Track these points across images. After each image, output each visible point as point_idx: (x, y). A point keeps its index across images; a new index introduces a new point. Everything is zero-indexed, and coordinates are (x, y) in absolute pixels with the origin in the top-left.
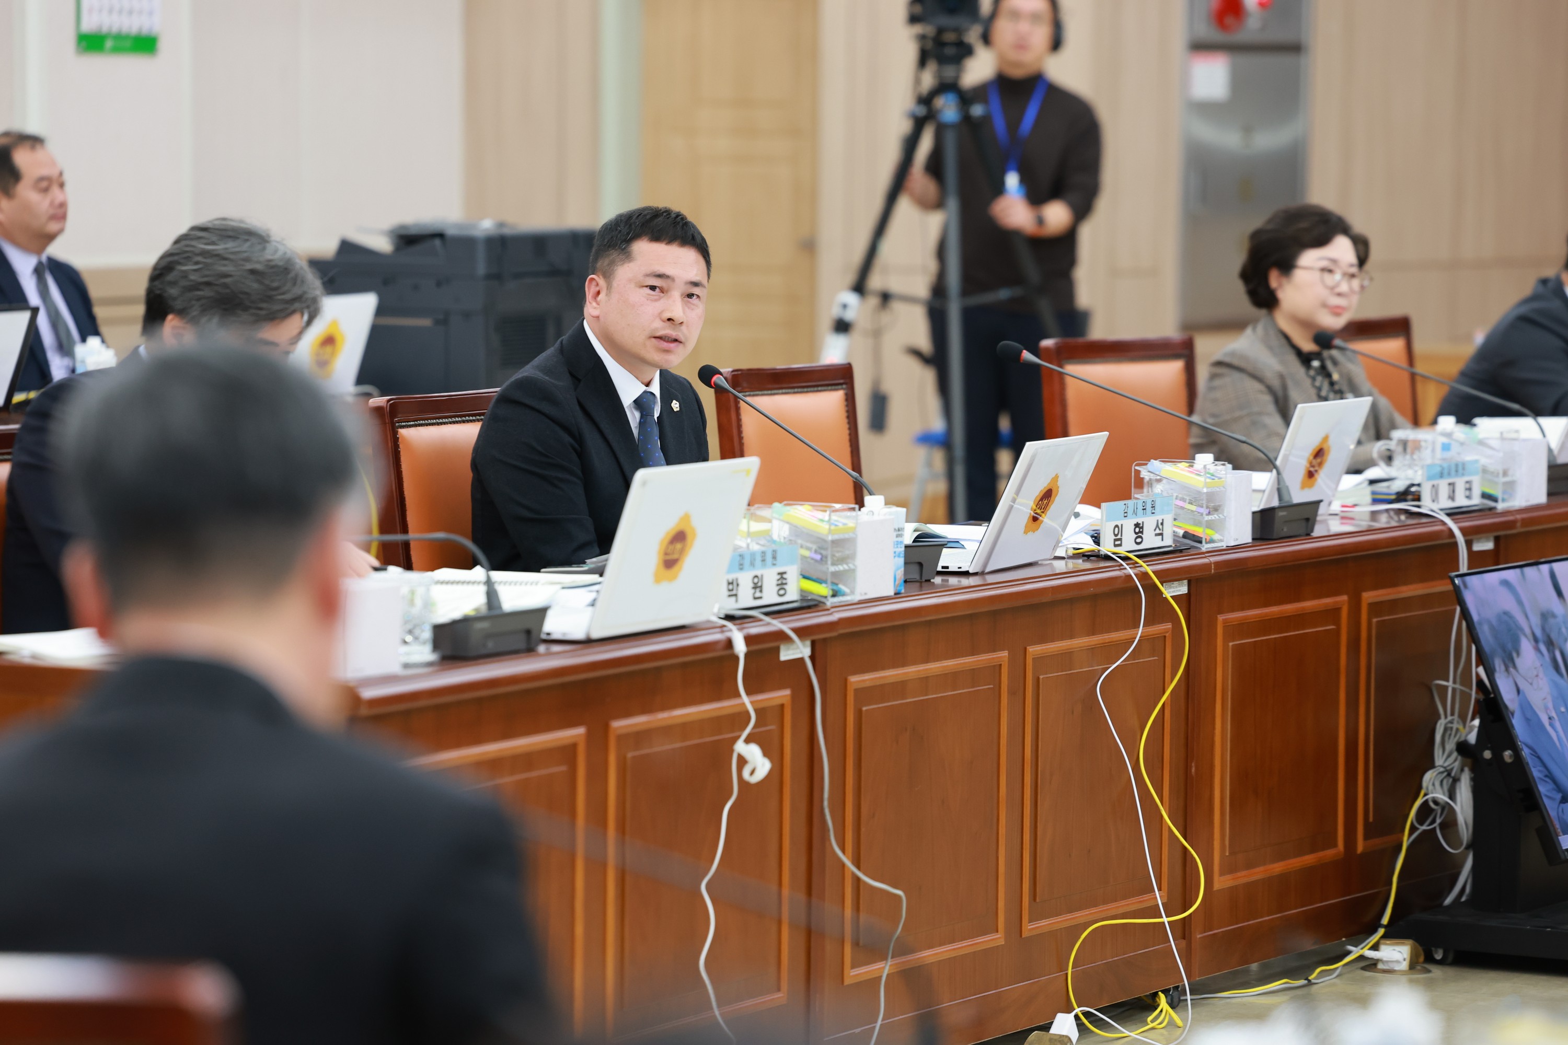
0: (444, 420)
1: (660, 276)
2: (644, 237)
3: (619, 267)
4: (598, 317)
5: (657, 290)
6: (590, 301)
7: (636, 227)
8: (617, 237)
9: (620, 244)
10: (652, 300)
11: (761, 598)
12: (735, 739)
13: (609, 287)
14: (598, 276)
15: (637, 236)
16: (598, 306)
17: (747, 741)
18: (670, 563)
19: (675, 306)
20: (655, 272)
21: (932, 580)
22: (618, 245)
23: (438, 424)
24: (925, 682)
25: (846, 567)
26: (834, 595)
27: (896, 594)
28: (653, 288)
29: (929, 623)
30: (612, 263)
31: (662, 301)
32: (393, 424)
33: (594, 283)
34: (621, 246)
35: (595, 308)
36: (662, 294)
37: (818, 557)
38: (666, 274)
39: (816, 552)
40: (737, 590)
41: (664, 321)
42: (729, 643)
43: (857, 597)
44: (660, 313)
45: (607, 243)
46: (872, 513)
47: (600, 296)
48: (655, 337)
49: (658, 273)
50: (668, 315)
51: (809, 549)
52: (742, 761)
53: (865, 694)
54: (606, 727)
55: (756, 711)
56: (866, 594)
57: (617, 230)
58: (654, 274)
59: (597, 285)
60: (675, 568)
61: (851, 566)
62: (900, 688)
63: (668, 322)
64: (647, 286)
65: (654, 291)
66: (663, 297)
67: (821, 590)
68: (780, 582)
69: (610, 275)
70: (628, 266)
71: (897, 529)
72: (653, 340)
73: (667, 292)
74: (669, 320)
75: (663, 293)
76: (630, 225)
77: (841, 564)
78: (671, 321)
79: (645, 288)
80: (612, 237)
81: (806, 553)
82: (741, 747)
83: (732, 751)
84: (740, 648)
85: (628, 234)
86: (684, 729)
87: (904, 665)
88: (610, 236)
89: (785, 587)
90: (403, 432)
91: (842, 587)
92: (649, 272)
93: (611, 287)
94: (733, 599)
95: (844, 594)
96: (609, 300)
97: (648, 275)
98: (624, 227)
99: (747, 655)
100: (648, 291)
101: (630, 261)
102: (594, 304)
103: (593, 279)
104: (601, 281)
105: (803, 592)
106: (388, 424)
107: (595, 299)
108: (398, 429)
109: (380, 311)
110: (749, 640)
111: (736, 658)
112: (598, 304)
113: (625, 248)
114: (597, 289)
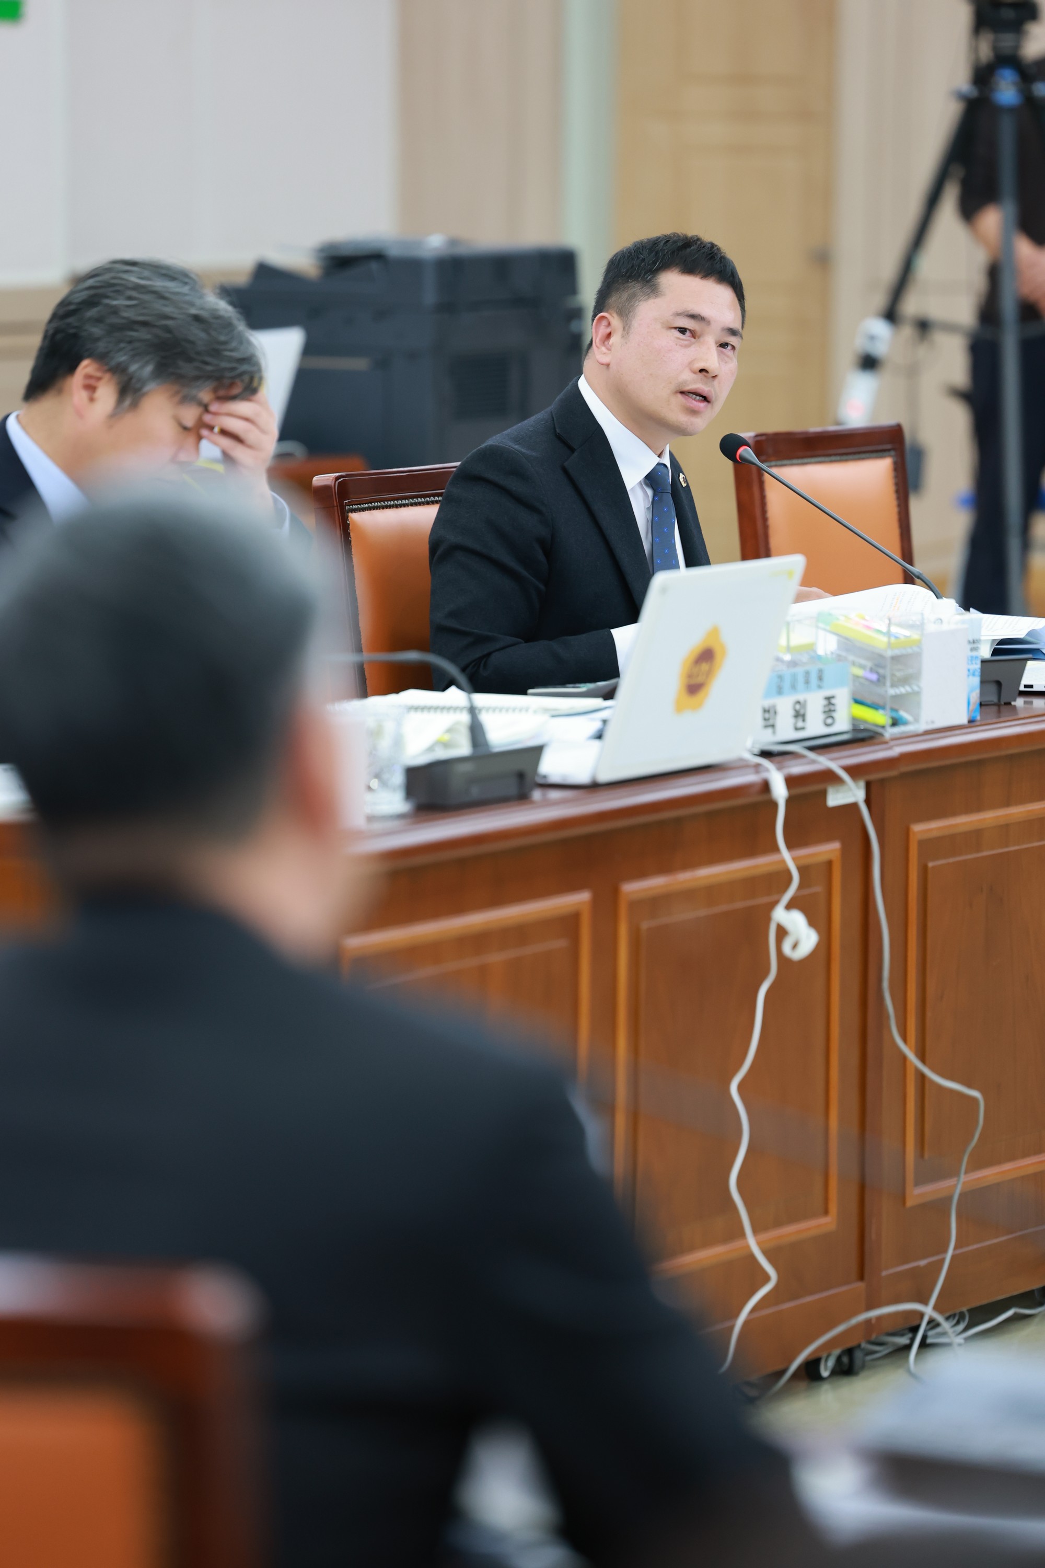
0: (404, 502)
1: (693, 317)
2: (674, 269)
3: (641, 303)
4: (608, 365)
5: (688, 333)
6: (598, 345)
7: (664, 255)
8: (639, 266)
9: (645, 275)
10: (681, 346)
11: (803, 728)
12: (775, 904)
13: (627, 328)
14: (610, 314)
15: (665, 266)
16: (610, 352)
17: (789, 907)
18: (694, 688)
19: (710, 357)
20: (688, 311)
21: (1013, 703)
22: (642, 275)
23: (397, 506)
24: (1005, 831)
25: (908, 689)
26: (895, 723)
27: (971, 721)
28: (683, 330)
29: (1011, 757)
30: (633, 297)
31: (692, 348)
32: (342, 507)
33: (604, 323)
34: (646, 277)
35: (605, 354)
36: (693, 340)
37: (874, 677)
38: (702, 315)
39: (871, 670)
40: (775, 719)
41: (695, 373)
42: (766, 787)
43: (922, 727)
44: (691, 363)
45: (626, 274)
46: (940, 621)
47: (613, 340)
48: (682, 393)
49: (692, 312)
50: (701, 365)
51: (862, 667)
52: (782, 932)
53: (931, 846)
54: (616, 891)
55: (801, 869)
56: (933, 722)
57: (638, 258)
58: (686, 313)
59: (609, 324)
60: (701, 694)
61: (916, 688)
62: (974, 838)
63: (700, 375)
64: (676, 328)
65: (684, 334)
66: (694, 343)
67: (878, 718)
68: (827, 709)
69: (629, 312)
70: (654, 303)
71: (972, 641)
72: (679, 396)
73: (699, 337)
74: (702, 371)
75: (695, 338)
76: (657, 253)
77: (903, 686)
78: (704, 373)
79: (673, 331)
80: (633, 266)
81: (860, 672)
82: (780, 915)
83: (768, 919)
84: (780, 792)
85: (654, 263)
86: (711, 892)
87: (979, 808)
88: (630, 266)
89: (834, 714)
90: (355, 517)
91: (903, 714)
92: (680, 311)
93: (629, 327)
94: (770, 730)
95: (905, 723)
96: (626, 343)
97: (679, 314)
98: (649, 254)
99: (789, 801)
100: (677, 334)
101: (657, 296)
102: (603, 349)
103: (603, 317)
104: (616, 321)
105: (855, 721)
106: (336, 508)
107: (604, 343)
108: (348, 513)
109: (308, 350)
110: (791, 781)
111: (774, 805)
112: (609, 350)
113: (650, 280)
114: (608, 330)
